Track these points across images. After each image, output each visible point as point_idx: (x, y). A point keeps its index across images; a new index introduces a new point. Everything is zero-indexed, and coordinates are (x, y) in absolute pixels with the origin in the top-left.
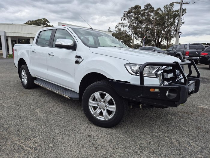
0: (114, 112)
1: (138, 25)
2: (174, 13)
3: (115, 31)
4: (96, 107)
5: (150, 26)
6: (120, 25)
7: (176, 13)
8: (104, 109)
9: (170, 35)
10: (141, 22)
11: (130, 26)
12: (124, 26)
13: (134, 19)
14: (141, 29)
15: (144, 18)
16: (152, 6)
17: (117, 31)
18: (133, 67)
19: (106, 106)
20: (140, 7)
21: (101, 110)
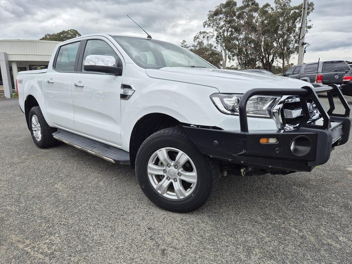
0: (194, 184)
1: (232, 34)
2: (292, 12)
3: (193, 46)
4: (162, 176)
5: (253, 36)
6: (202, 35)
7: (297, 11)
8: (175, 180)
9: (288, 49)
10: (237, 30)
11: (218, 37)
12: (208, 37)
13: (224, 24)
14: (238, 40)
15: (242, 22)
16: (255, 2)
17: (197, 47)
18: (226, 100)
19: (179, 174)
20: (235, 4)
21: (171, 180)
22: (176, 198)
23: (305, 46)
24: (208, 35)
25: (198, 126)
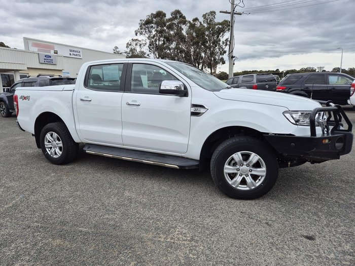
1: (164, 43)
2: (217, 27)
3: (125, 53)
5: (183, 47)
6: (135, 43)
7: (220, 26)
8: (247, 176)
9: (215, 59)
10: (168, 39)
11: (150, 45)
12: (140, 45)
13: (156, 34)
14: (170, 49)
15: (172, 33)
16: (182, 15)
17: (129, 53)
18: (294, 116)
19: (251, 171)
20: (164, 15)
21: (243, 176)
22: (248, 189)
23: (234, 59)
24: (141, 43)
25: (276, 134)
